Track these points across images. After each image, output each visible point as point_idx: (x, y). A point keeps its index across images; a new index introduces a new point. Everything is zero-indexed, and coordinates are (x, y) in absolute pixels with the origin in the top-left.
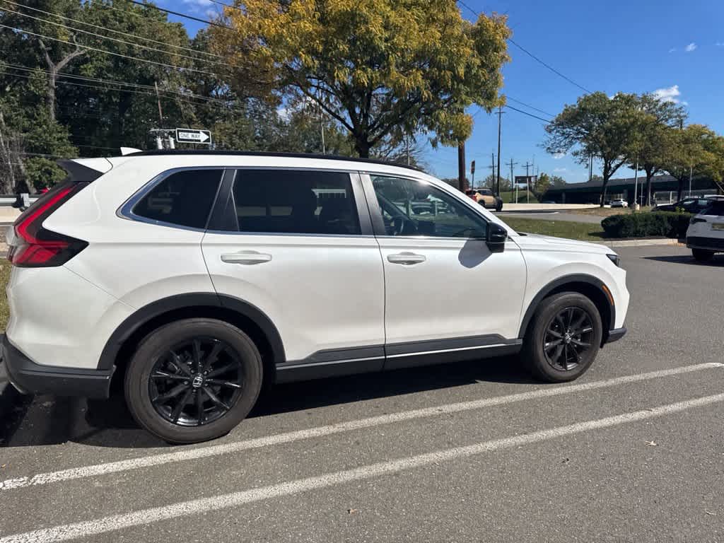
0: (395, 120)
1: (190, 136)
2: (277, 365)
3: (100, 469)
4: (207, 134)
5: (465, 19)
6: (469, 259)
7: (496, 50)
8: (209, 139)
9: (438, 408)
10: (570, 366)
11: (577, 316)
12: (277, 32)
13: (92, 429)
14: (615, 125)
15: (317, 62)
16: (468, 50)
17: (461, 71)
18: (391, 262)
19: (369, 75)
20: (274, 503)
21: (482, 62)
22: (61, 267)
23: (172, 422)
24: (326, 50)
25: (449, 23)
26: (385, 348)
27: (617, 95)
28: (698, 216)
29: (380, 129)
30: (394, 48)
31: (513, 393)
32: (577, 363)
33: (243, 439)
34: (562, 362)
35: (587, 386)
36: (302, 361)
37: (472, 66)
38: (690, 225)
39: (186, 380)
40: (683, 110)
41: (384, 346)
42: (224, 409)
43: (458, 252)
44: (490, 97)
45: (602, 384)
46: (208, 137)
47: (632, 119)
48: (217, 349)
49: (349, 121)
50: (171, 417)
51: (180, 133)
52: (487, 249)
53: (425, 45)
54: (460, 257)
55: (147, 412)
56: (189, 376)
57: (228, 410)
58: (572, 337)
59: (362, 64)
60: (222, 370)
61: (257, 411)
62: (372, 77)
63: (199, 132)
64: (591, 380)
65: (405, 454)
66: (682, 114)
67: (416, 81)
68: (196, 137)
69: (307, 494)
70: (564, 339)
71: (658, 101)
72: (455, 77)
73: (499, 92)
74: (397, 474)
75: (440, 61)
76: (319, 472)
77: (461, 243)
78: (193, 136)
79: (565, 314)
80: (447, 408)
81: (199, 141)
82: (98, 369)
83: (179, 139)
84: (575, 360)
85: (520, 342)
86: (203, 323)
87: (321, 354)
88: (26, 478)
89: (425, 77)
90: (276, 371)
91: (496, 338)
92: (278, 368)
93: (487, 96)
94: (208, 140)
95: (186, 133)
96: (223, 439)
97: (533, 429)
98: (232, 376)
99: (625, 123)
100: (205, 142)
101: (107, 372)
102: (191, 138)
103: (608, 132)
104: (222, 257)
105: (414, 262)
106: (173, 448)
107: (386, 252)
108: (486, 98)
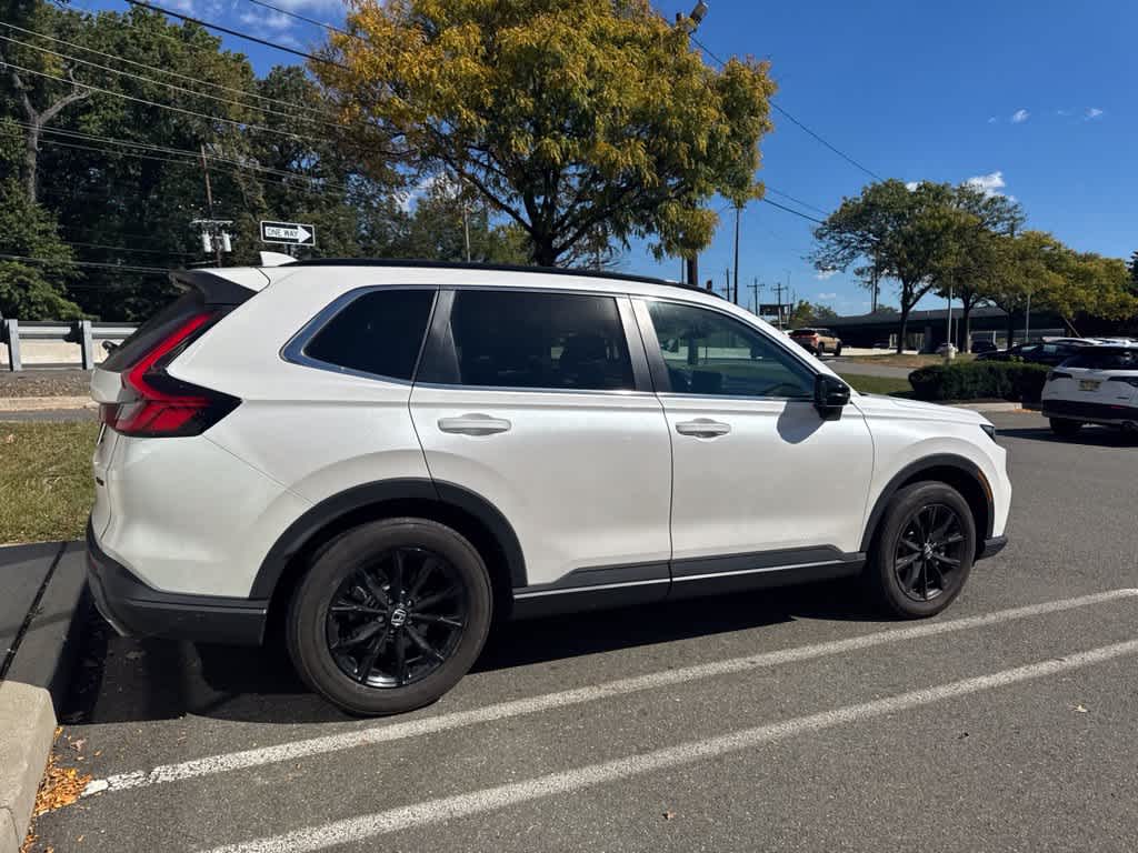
0: (597, 215)
1: (282, 233)
2: (514, 590)
3: (255, 757)
4: (309, 230)
5: (707, 65)
6: (792, 429)
7: (753, 112)
8: (311, 238)
9: (749, 658)
10: (932, 593)
11: (942, 517)
12: (422, 74)
13: (217, 694)
14: (920, 229)
15: (484, 122)
16: (713, 111)
17: (703, 143)
18: (681, 433)
19: (564, 147)
20: (547, 805)
21: (733, 130)
22: (200, 436)
23: (360, 682)
24: (499, 104)
25: (683, 70)
26: (670, 566)
27: (922, 184)
28: (1058, 369)
29: (572, 228)
30: (601, 106)
31: (852, 636)
32: (941, 589)
33: (466, 708)
34: (920, 588)
35: (960, 624)
36: (546, 585)
37: (718, 136)
38: (1048, 382)
39: (380, 615)
40: (1019, 208)
41: (669, 563)
42: (436, 660)
43: (775, 420)
44: (740, 183)
45: (977, 621)
46: (309, 235)
47: (944, 222)
48: (429, 565)
49: (524, 215)
50: (358, 674)
51: (267, 228)
52: (817, 414)
53: (648, 102)
54: (780, 427)
55: (324, 667)
56: (387, 609)
57: (442, 662)
58: (934, 550)
59: (554, 129)
60: (435, 599)
61: (485, 662)
62: (567, 149)
63: (296, 227)
64: (961, 615)
65: (720, 729)
66: (1018, 216)
67: (633, 156)
68: (292, 234)
69: (592, 791)
70: (923, 552)
71: (982, 195)
72: (693, 153)
73: (755, 177)
74: (719, 759)
75: (671, 128)
76: (601, 758)
77: (780, 405)
78: (286, 233)
79: (924, 516)
80: (762, 659)
81: (296, 241)
82: (250, 599)
83: (265, 238)
84: (937, 585)
85: (863, 557)
86: (408, 524)
87: (580, 575)
88: (141, 773)
89: (649, 150)
90: (513, 600)
91: (828, 551)
92: (516, 597)
93: (737, 183)
94: (309, 240)
95: (275, 229)
96: (433, 708)
97: (897, 689)
98: (448, 607)
99: (935, 226)
100: (305, 242)
101: (266, 603)
102: (283, 236)
103: (908, 240)
104: (439, 424)
105: (713, 434)
106: (359, 723)
107: (675, 419)
108: (734, 186)
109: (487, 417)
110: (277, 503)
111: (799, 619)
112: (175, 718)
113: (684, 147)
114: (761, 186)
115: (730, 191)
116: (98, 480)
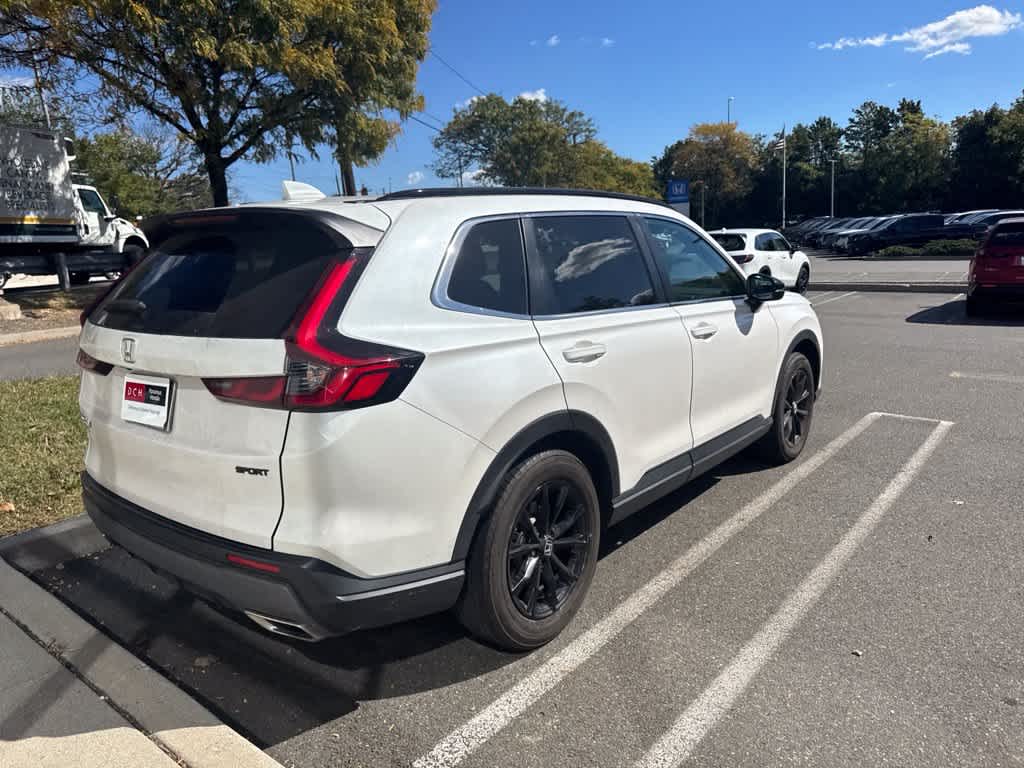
2: (613, 500)
7: (418, 29)
10: (796, 438)
11: (801, 379)
14: (523, 140)
16: (392, 23)
17: (385, 55)
19: (250, 52)
21: (405, 44)
22: (397, 400)
23: (530, 617)
26: (691, 455)
27: (517, 99)
32: (800, 434)
34: (792, 437)
35: (819, 459)
36: (631, 490)
37: (394, 49)
39: (533, 549)
40: (592, 122)
41: (691, 452)
42: (571, 579)
43: (733, 315)
47: (541, 134)
50: (528, 611)
52: (749, 309)
53: (329, 10)
54: (737, 323)
56: (538, 542)
57: (577, 580)
58: (797, 406)
59: (237, 32)
60: (569, 523)
64: (809, 453)
66: (592, 128)
70: (792, 409)
71: (564, 110)
72: (377, 63)
75: (354, 37)
77: (732, 305)
79: (795, 380)
82: (450, 564)
84: (798, 432)
85: (772, 420)
87: (650, 475)
90: (613, 509)
91: (758, 418)
92: (615, 506)
93: (402, 95)
96: (574, 624)
98: (576, 528)
99: (534, 138)
101: (462, 564)
103: (515, 150)
104: (565, 355)
105: (709, 335)
107: (692, 324)
108: (399, 98)
109: (590, 344)
110: (471, 459)
111: (723, 478)
113: (369, 57)
114: (422, 98)
115: (397, 102)
116: (240, 470)
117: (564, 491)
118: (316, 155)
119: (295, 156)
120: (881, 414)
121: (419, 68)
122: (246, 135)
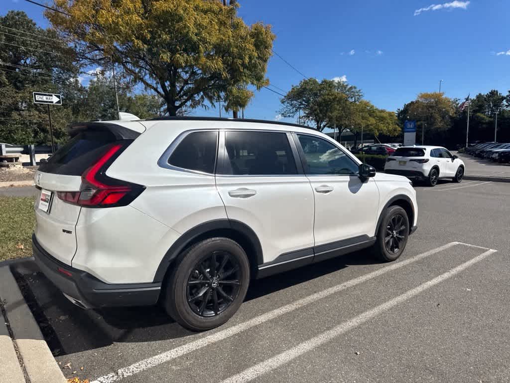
0: (197, 90)
1: (44, 98)
2: (259, 266)
3: (164, 357)
4: (58, 97)
5: (247, 26)
6: (354, 187)
7: (266, 47)
9: (342, 285)
10: (396, 250)
11: (399, 220)
12: (113, 21)
14: (324, 100)
15: (146, 46)
16: (251, 46)
17: (247, 60)
18: (318, 192)
19: (185, 59)
21: (258, 55)
22: (128, 206)
23: (200, 315)
24: (153, 38)
25: (236, 26)
26: (314, 249)
27: (323, 80)
28: (391, 157)
29: (184, 97)
30: (204, 41)
32: (398, 248)
33: (244, 321)
34: (392, 249)
36: (270, 262)
37: (252, 57)
39: (206, 283)
40: (361, 91)
42: (229, 301)
43: (348, 183)
44: (259, 78)
45: (412, 260)
46: (59, 100)
47: (333, 97)
49: (160, 90)
50: (199, 312)
51: (36, 96)
52: (360, 181)
53: (222, 40)
54: (349, 186)
55: (186, 310)
56: (209, 280)
57: (232, 301)
58: (397, 233)
60: (229, 273)
62: (187, 60)
63: (52, 96)
64: (405, 259)
65: (351, 316)
66: (360, 94)
67: (218, 64)
68: (50, 99)
69: (321, 348)
70: (393, 235)
71: (347, 85)
72: (243, 65)
73: (266, 76)
74: (359, 327)
75: (233, 53)
76: (315, 335)
77: (347, 178)
78: (47, 98)
79: (394, 220)
81: (52, 102)
82: (153, 283)
83: (36, 101)
84: (397, 247)
85: (375, 238)
87: (283, 257)
88: (113, 374)
89: (224, 63)
90: (258, 270)
91: (365, 237)
92: (260, 269)
93: (258, 79)
94: (59, 102)
95: (41, 96)
97: (404, 291)
98: (232, 277)
99: (330, 99)
100: (56, 103)
101: (160, 284)
102: (45, 100)
103: (320, 104)
104: (229, 193)
105: (328, 191)
106: (201, 334)
107: (314, 186)
108: (257, 80)
109: (246, 189)
110: (166, 235)
111: (349, 266)
112: (110, 345)
113: (239, 62)
114: (268, 80)
115: (255, 82)
116: (64, 231)
117: (226, 257)
118: (214, 106)
119: (205, 106)
120: (457, 243)
121: (267, 66)
122: (186, 96)
